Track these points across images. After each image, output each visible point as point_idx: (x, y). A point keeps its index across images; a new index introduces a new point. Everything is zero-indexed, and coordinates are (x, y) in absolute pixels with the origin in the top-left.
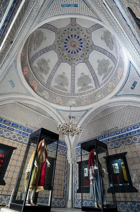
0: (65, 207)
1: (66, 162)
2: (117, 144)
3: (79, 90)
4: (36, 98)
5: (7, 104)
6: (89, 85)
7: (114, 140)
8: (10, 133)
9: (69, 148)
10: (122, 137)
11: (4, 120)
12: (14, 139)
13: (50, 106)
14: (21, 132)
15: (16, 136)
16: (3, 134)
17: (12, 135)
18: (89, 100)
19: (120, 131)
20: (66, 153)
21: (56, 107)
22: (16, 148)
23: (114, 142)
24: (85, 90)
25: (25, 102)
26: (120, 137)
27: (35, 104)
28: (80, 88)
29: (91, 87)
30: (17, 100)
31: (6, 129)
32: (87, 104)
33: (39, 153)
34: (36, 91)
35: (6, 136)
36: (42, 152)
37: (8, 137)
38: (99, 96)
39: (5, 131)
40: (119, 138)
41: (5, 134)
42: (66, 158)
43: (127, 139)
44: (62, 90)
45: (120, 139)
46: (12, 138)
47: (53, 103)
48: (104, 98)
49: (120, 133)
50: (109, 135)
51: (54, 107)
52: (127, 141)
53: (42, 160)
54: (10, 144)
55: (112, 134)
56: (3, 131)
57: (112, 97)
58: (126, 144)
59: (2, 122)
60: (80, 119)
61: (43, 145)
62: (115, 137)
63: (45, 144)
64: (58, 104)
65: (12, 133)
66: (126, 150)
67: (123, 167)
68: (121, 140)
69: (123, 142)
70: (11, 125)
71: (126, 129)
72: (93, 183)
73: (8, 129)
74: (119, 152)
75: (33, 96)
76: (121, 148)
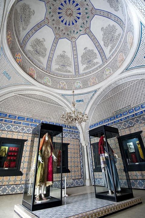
0: (84, 186)
1: (80, 145)
2: (131, 123)
3: (85, 69)
4: (38, 86)
5: (8, 98)
6: (95, 61)
7: (127, 119)
8: (17, 126)
9: (81, 131)
10: (136, 115)
11: (8, 115)
12: (23, 132)
13: (55, 93)
14: (28, 124)
15: (25, 129)
16: (11, 129)
17: (20, 128)
18: (97, 79)
19: (134, 109)
20: (79, 137)
21: (61, 93)
22: (27, 140)
23: (127, 122)
24: (91, 68)
25: (26, 93)
26: (134, 116)
27: (38, 93)
28: (85, 66)
29: (97, 63)
30: (18, 92)
31: (13, 123)
32: (94, 84)
33: (44, 148)
34: (35, 79)
35: (14, 131)
36: (46, 147)
37: (16, 131)
38: (108, 73)
39: (12, 125)
40: (132, 117)
41: (13, 128)
42: (79, 141)
43: (142, 117)
44: (65, 72)
45: (134, 117)
46: (21, 132)
47: (58, 89)
48: (113, 74)
49: (133, 111)
50: (121, 114)
51: (59, 92)
52: (142, 119)
53: (48, 155)
54: (20, 137)
55: (125, 114)
56: (10, 125)
57: (123, 72)
58: (141, 123)
59: (7, 117)
60: (89, 102)
61: (47, 139)
62: (128, 117)
63: (49, 138)
64: (62, 89)
65: (19, 126)
66: (141, 129)
67: (139, 146)
68: (135, 119)
69: (137, 121)
70: (17, 119)
71: (140, 106)
72: (105, 170)
73: (15, 123)
74: (133, 131)
75: (34, 85)
76: (135, 126)
